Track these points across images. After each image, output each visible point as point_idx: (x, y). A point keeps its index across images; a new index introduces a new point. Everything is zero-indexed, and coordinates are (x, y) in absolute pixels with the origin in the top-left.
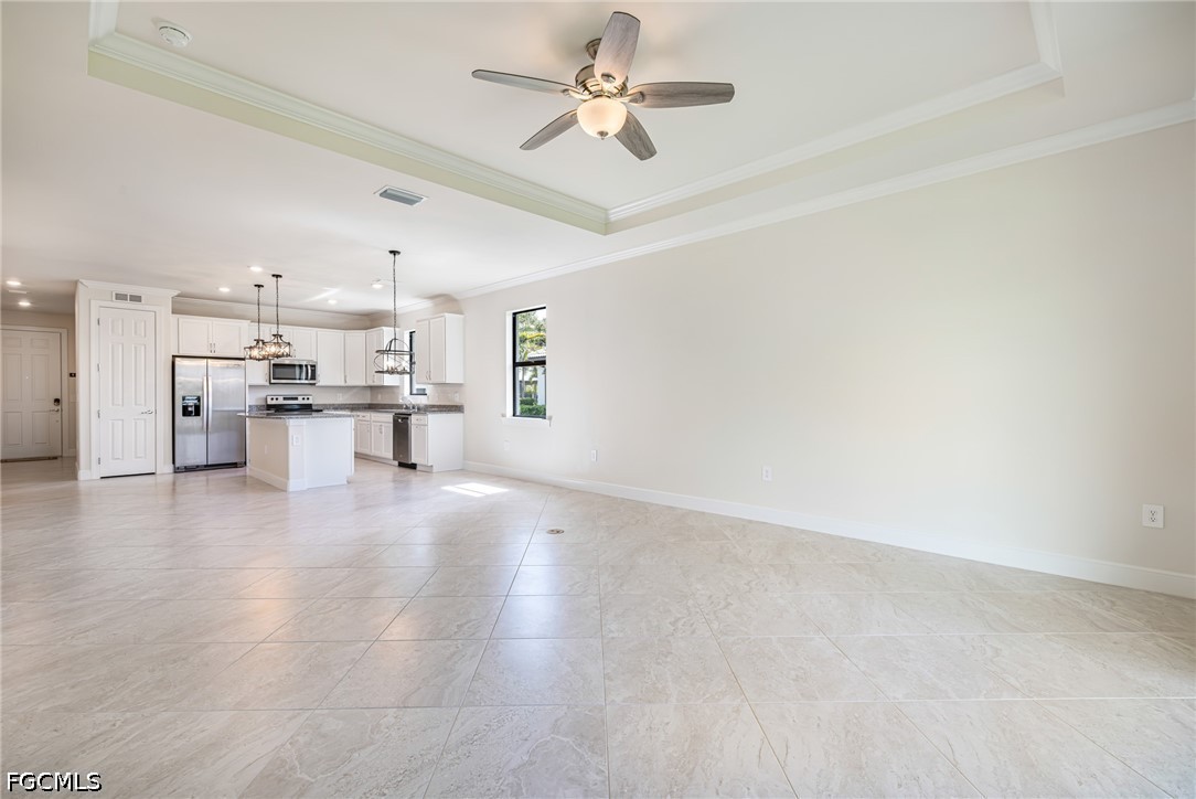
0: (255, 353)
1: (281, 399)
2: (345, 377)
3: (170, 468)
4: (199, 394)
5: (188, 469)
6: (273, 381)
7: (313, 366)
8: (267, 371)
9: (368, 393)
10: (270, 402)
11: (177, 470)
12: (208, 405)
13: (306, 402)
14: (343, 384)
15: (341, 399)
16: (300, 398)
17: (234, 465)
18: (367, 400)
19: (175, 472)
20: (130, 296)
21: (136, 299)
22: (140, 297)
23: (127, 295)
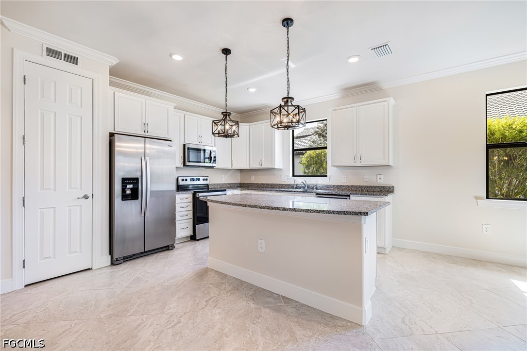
1: (189, 179)
2: (232, 161)
3: (107, 260)
4: (138, 175)
5: (126, 259)
7: (215, 152)
8: (182, 155)
9: (239, 174)
10: (181, 182)
11: (114, 262)
12: (146, 187)
13: (205, 182)
14: (230, 167)
16: (202, 179)
17: (166, 248)
18: (237, 180)
19: (113, 264)
20: (65, 54)
21: (73, 60)
22: (76, 59)
23: (61, 53)
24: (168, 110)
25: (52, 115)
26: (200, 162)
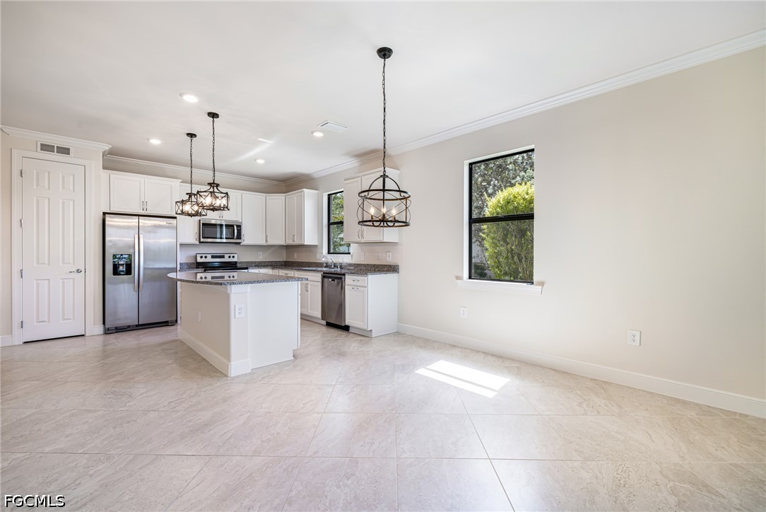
0: (187, 208)
1: (209, 256)
2: (266, 236)
3: (99, 329)
4: (131, 252)
5: (119, 330)
6: (202, 240)
7: (239, 227)
8: (197, 231)
9: (284, 251)
10: (199, 260)
11: (108, 331)
12: (140, 263)
13: (232, 260)
14: (263, 243)
15: (261, 257)
16: (226, 256)
17: (165, 324)
18: (282, 257)
19: (105, 333)
20: (57, 147)
21: (65, 151)
22: (69, 149)
23: (54, 146)
24: (171, 186)
25: (47, 201)
26: (216, 238)
